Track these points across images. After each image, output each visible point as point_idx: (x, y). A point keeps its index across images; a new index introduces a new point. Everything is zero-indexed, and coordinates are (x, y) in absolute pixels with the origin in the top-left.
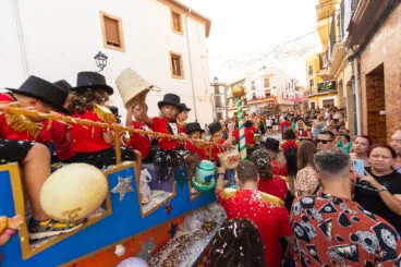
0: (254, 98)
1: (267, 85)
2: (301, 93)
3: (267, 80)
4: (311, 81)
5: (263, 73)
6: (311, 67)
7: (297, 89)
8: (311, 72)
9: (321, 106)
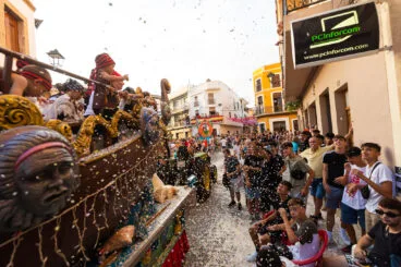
0: (198, 116)
1: (211, 101)
2: (250, 114)
3: (211, 95)
4: (260, 98)
5: (206, 86)
6: (259, 82)
7: (247, 110)
8: (259, 88)
9: (272, 130)
